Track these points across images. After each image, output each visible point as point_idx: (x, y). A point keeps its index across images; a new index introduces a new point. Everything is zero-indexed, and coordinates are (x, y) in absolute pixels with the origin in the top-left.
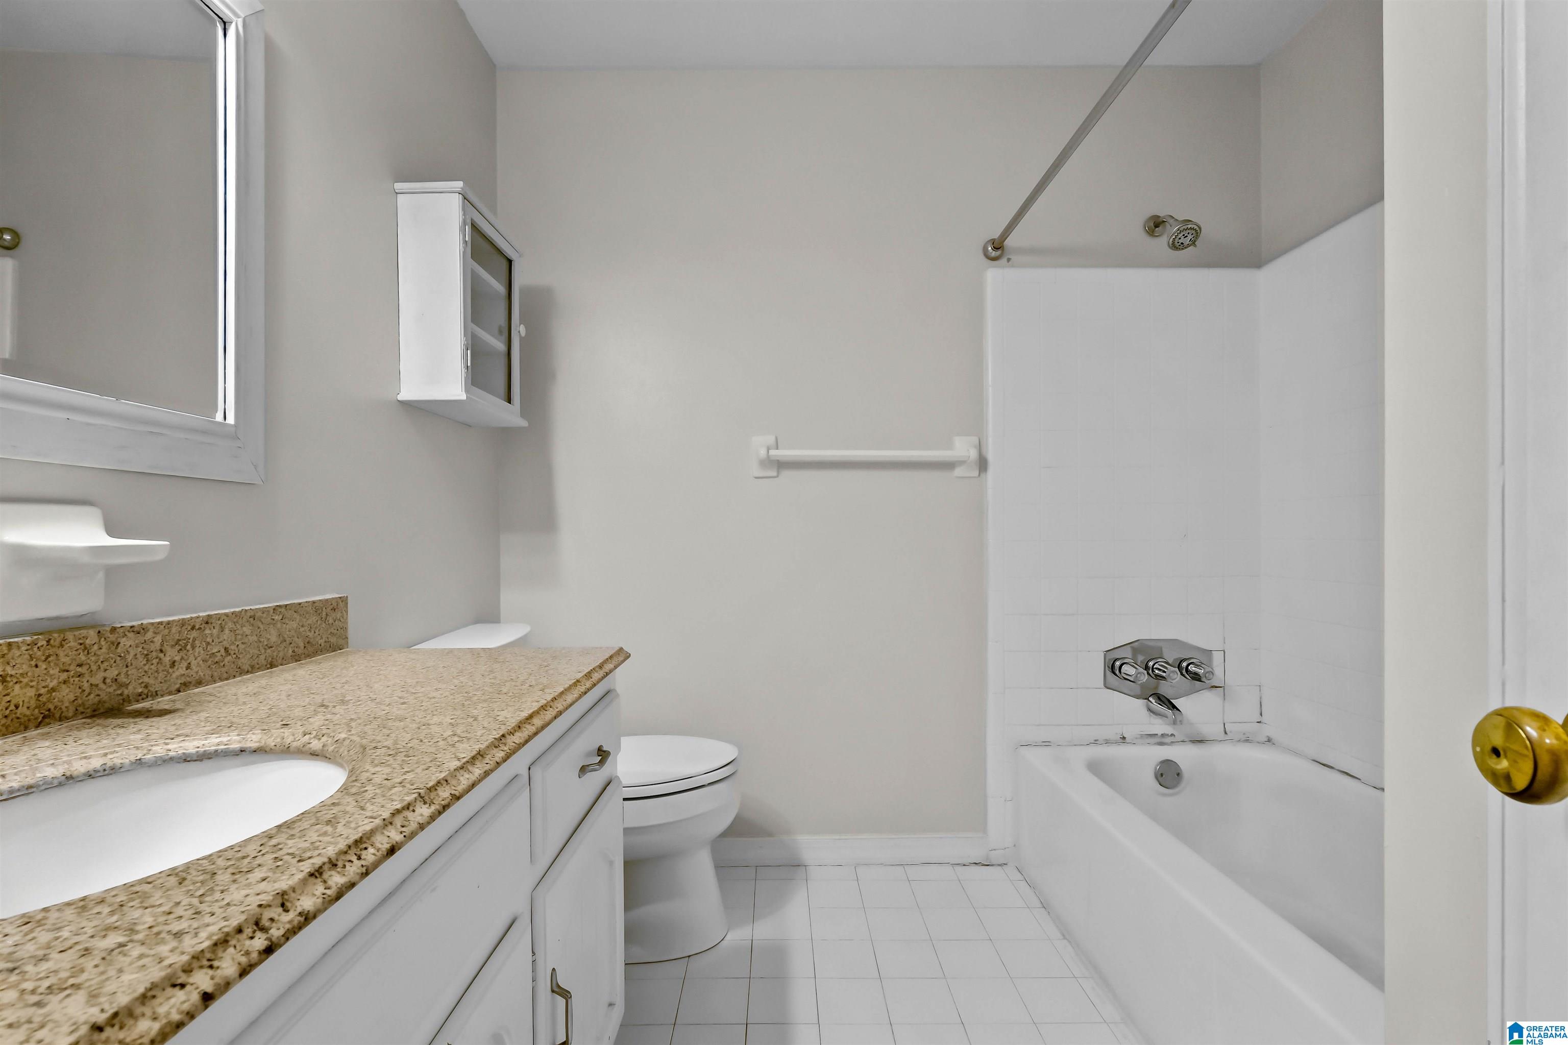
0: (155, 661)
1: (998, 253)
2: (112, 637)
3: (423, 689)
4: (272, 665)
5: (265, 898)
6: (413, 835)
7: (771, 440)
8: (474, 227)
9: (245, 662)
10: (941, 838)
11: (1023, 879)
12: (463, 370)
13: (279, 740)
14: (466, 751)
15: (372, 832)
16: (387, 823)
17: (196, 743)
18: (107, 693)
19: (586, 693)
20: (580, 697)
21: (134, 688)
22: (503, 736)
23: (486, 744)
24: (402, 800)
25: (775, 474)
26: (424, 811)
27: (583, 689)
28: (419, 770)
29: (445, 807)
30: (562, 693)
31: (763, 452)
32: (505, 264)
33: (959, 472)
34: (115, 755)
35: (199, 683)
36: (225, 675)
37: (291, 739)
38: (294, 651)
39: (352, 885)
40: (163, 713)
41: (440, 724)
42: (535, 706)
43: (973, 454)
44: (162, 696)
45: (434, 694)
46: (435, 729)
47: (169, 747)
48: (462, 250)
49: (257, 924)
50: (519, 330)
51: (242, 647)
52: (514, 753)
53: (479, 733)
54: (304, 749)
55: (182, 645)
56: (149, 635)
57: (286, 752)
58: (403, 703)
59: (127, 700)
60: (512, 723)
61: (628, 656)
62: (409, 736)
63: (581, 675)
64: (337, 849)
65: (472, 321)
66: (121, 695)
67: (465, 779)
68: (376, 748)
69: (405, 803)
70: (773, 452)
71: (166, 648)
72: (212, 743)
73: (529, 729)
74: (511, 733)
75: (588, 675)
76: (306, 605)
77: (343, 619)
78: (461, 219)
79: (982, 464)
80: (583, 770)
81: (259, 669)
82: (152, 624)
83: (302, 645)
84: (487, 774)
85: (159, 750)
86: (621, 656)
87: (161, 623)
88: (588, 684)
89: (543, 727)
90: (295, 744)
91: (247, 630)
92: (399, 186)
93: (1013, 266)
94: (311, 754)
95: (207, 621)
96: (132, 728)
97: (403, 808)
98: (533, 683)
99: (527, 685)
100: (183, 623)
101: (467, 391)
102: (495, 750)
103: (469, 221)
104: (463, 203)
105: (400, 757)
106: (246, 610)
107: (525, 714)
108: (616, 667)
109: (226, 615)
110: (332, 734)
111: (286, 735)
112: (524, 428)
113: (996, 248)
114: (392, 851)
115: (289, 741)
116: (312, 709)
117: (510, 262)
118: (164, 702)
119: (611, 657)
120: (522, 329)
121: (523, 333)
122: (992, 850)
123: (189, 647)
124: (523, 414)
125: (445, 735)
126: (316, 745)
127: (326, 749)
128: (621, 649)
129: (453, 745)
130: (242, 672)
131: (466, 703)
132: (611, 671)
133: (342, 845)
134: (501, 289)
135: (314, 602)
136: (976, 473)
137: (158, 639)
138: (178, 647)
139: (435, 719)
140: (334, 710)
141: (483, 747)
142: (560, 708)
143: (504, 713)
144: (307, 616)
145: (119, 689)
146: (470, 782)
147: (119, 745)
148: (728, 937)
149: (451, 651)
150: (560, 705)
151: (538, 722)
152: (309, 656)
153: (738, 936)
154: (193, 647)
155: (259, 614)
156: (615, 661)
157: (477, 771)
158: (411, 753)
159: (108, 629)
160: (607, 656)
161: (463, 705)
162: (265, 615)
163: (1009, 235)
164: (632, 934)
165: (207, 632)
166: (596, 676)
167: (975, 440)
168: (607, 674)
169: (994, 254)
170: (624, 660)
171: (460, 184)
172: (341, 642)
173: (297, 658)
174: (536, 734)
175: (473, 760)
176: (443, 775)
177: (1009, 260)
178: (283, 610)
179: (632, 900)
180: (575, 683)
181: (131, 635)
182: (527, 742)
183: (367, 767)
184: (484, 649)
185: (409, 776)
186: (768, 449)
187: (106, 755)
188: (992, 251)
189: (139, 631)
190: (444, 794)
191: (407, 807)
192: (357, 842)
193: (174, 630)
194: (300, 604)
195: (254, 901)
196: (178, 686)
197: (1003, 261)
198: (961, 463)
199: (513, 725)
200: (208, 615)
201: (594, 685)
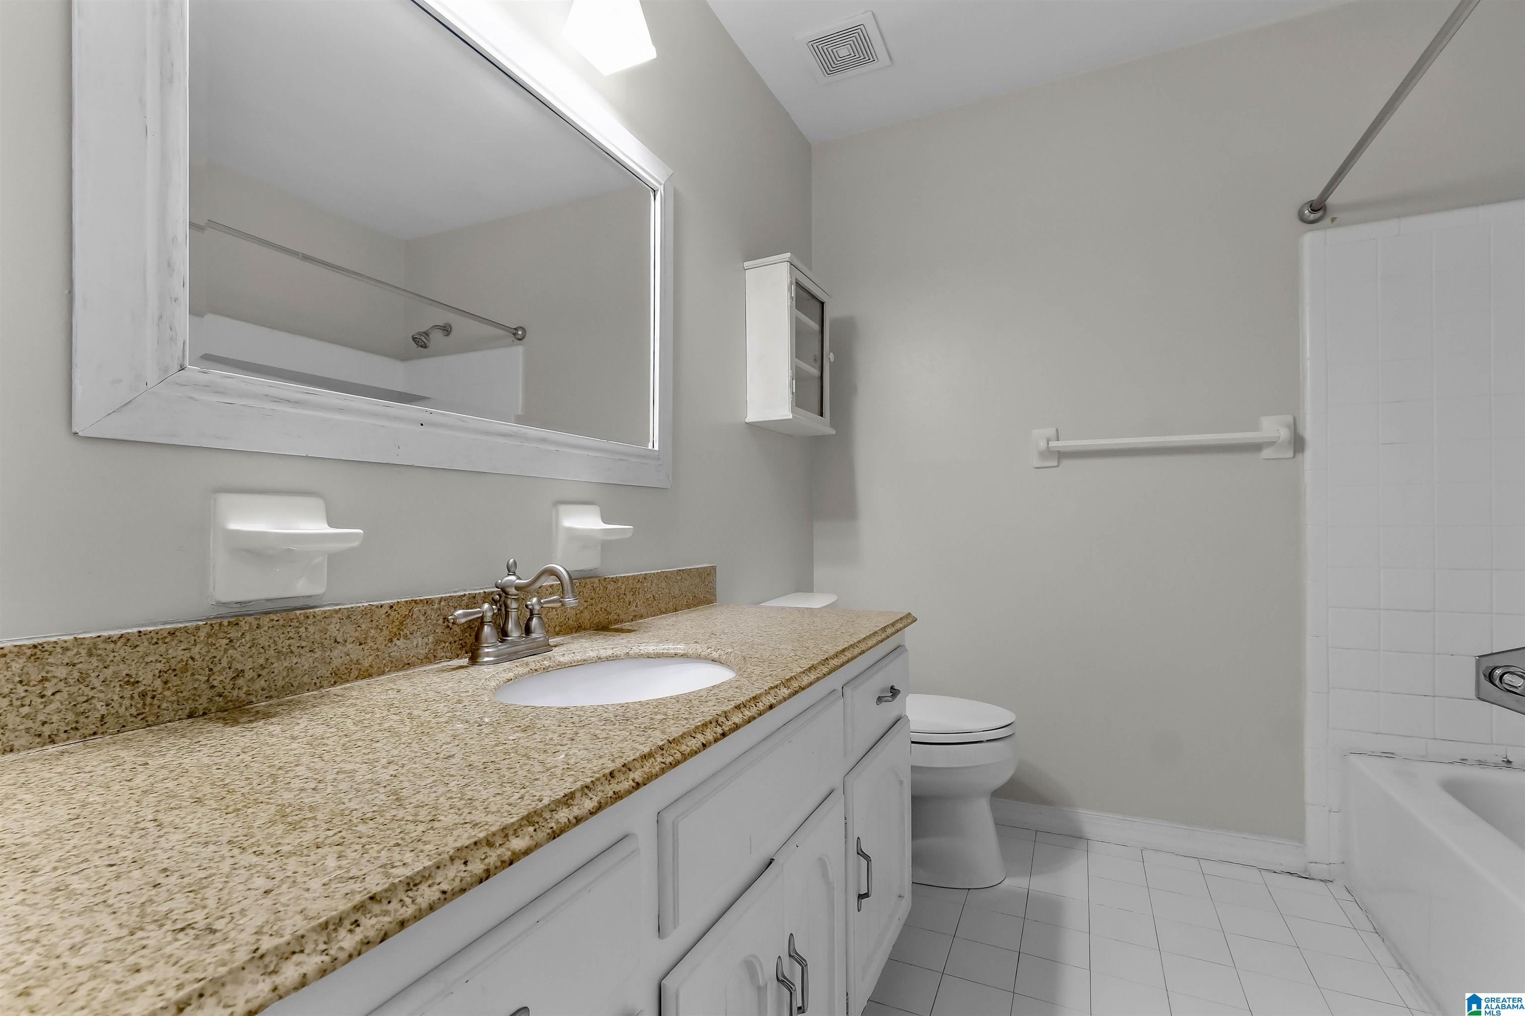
0: (622, 600)
1: (1318, 214)
2: (604, 584)
3: (771, 630)
4: (676, 610)
5: (719, 713)
6: (780, 702)
7: (1051, 432)
8: (798, 285)
9: (663, 606)
10: (1245, 838)
11: (1353, 900)
12: (790, 395)
13: (694, 650)
14: (806, 664)
15: (761, 695)
16: (767, 693)
17: (654, 648)
18: (602, 618)
19: (882, 642)
20: (877, 643)
21: (613, 617)
22: (827, 659)
23: (817, 662)
24: (773, 683)
25: (1055, 463)
26: (785, 692)
27: (879, 638)
28: (779, 670)
29: (796, 692)
30: (864, 639)
31: (1043, 445)
32: (818, 305)
33: (1266, 453)
34: (617, 649)
35: (641, 617)
36: (653, 614)
37: (700, 650)
38: (687, 602)
39: (754, 718)
40: (629, 631)
41: (786, 649)
42: (846, 645)
43: (1284, 434)
44: (625, 622)
45: (779, 633)
46: (783, 651)
47: (641, 648)
48: (789, 304)
49: (717, 722)
50: (829, 357)
51: (661, 595)
52: (834, 671)
53: (811, 656)
54: (708, 657)
55: (634, 591)
56: (620, 583)
57: (699, 658)
58: (761, 636)
59: (610, 623)
60: (832, 652)
61: (915, 620)
62: (768, 654)
63: (878, 629)
64: (745, 699)
65: (796, 357)
66: (608, 618)
67: (806, 680)
68: (751, 657)
69: (775, 684)
70: (1053, 444)
71: (627, 593)
72: (661, 648)
73: (843, 658)
74: (832, 658)
75: (884, 629)
76: (694, 570)
77: (713, 582)
78: (789, 281)
79: (1298, 444)
80: (880, 699)
81: (670, 612)
82: (621, 577)
83: (691, 598)
84: (818, 679)
85: (636, 650)
86: (909, 619)
87: (624, 577)
88: (883, 636)
89: (853, 658)
90: (703, 653)
91: (664, 585)
92: (746, 264)
93: (1338, 226)
94: (712, 660)
95: (645, 577)
96: (619, 638)
97: (774, 687)
98: (844, 631)
99: (840, 632)
100: (634, 577)
101: (792, 412)
102: (823, 667)
103: (794, 281)
104: (790, 268)
105: (767, 663)
106: (663, 572)
107: (840, 648)
108: (905, 627)
109: (654, 574)
110: (724, 649)
111: (698, 647)
112: (833, 435)
113: (1314, 210)
114: (771, 707)
115: (700, 651)
116: (708, 635)
117: (822, 304)
118: (626, 625)
119: (901, 619)
120: (832, 356)
121: (832, 360)
122: (1312, 863)
123: (637, 593)
124: (832, 425)
125: (790, 655)
126: (715, 655)
127: (721, 657)
128: (910, 614)
129: (796, 661)
130: (662, 613)
131: (800, 639)
132: (901, 629)
133: (748, 698)
134: (816, 327)
135: (698, 569)
136: (1290, 454)
137: (623, 587)
138: (632, 593)
139: (782, 646)
140: (720, 637)
141: (815, 663)
142: (864, 648)
143: (826, 647)
144: (694, 578)
145: (607, 615)
146: (809, 681)
147: (618, 644)
148: (1006, 882)
149: (783, 608)
150: (863, 646)
151: (849, 655)
152: (695, 606)
153: (1016, 883)
154: (639, 594)
155: (669, 575)
156: (905, 622)
157: (813, 676)
158: (772, 662)
159: (603, 578)
160: (898, 618)
161: (799, 640)
162: (672, 576)
163: (1332, 193)
164: (918, 859)
165: (645, 584)
166: (889, 631)
167: (1289, 419)
168: (898, 631)
169: (1312, 217)
170: (912, 623)
171: (788, 255)
172: (712, 598)
173: (688, 606)
174: (848, 662)
175: (810, 669)
176: (793, 674)
177: (1333, 220)
178: (681, 573)
179: (918, 829)
180: (873, 633)
181: (612, 583)
182: (842, 665)
183: (749, 666)
184: (807, 609)
185: (775, 673)
186: (1048, 441)
187: (613, 648)
188: (1309, 214)
189: (615, 581)
190: (795, 685)
191: (776, 687)
192: (754, 698)
193: (630, 582)
194: (690, 569)
195: (714, 713)
196: (632, 617)
197: (1327, 221)
198: (1271, 444)
199: (833, 653)
200: (646, 574)
201: (888, 637)
